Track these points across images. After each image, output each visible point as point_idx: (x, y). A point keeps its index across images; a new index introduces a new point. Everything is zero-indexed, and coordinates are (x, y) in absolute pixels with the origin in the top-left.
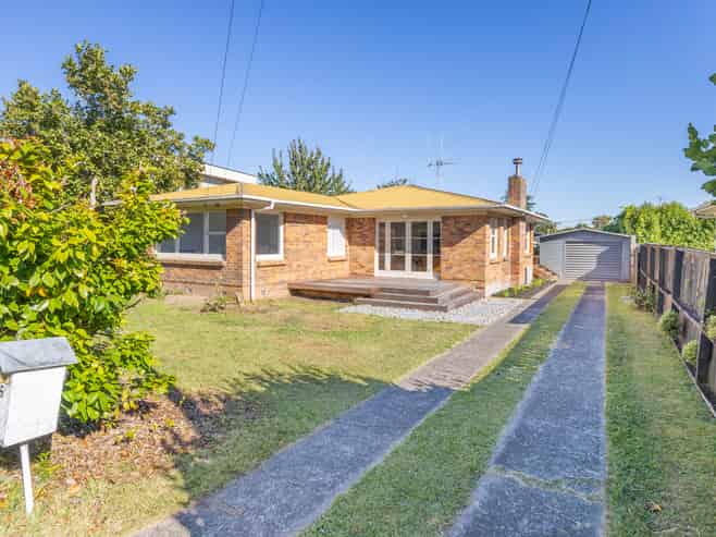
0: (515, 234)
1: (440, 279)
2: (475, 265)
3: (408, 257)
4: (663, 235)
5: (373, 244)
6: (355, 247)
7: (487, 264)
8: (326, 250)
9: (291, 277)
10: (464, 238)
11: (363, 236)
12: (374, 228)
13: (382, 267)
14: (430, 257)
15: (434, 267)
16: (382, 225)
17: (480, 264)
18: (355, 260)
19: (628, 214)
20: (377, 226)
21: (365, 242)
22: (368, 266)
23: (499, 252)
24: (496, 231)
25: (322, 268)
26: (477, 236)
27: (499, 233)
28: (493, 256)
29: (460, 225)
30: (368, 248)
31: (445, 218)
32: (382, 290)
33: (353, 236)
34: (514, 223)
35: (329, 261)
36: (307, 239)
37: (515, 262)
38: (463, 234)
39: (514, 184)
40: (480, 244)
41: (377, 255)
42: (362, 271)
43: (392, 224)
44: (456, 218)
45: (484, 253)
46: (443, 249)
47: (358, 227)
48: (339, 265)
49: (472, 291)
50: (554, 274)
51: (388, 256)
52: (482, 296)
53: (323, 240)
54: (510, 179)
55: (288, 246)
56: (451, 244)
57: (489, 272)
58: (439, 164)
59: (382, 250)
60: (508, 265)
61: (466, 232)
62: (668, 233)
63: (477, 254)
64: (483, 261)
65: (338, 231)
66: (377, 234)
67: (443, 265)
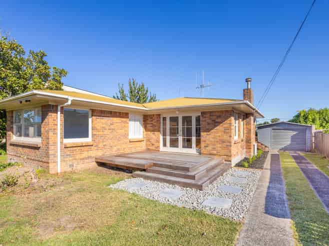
0: (248, 124)
1: (200, 153)
2: (225, 144)
3: (180, 139)
4: (321, 125)
5: (159, 131)
6: (149, 133)
7: (232, 144)
8: (128, 135)
9: (98, 153)
10: (217, 126)
11: (153, 126)
12: (160, 120)
13: (165, 145)
14: (194, 139)
15: (197, 146)
16: (164, 119)
17: (229, 144)
18: (148, 140)
19: (302, 114)
20: (162, 119)
21: (155, 129)
22: (156, 145)
23: (239, 135)
24: (237, 122)
25: (124, 146)
26: (225, 125)
27: (239, 123)
28: (236, 138)
29: (214, 118)
30: (156, 133)
31: (203, 113)
32: (155, 165)
33: (148, 126)
34: (247, 117)
35: (130, 142)
36: (112, 127)
37: (248, 141)
38: (215, 124)
39: (247, 93)
40: (228, 131)
41: (161, 137)
42: (153, 148)
43: (170, 118)
44: (211, 113)
45: (230, 137)
46: (202, 134)
47: (150, 120)
48: (138, 144)
49: (223, 163)
50: (266, 147)
51: (168, 138)
52: (230, 166)
53: (126, 128)
54: (244, 90)
55: (95, 133)
56: (208, 130)
57: (234, 150)
58: (202, 86)
59: (164, 135)
60: (244, 143)
61: (217, 122)
62: (324, 124)
63: (226, 137)
64: (230, 142)
65: (138, 123)
66: (162, 124)
67: (203, 145)
